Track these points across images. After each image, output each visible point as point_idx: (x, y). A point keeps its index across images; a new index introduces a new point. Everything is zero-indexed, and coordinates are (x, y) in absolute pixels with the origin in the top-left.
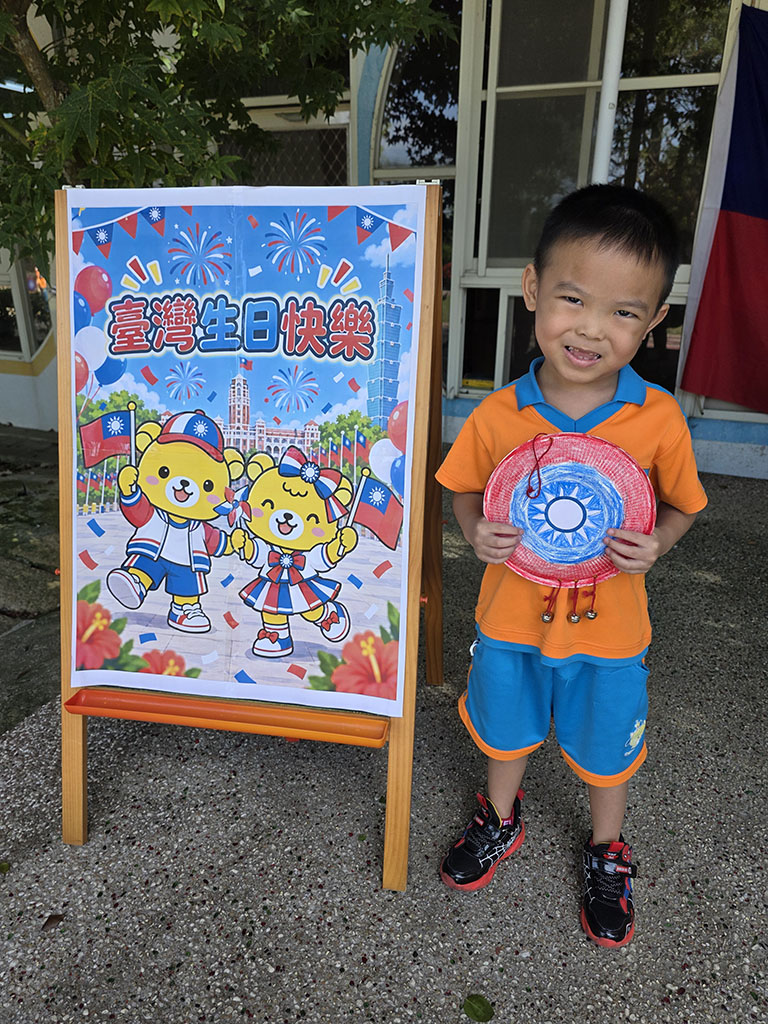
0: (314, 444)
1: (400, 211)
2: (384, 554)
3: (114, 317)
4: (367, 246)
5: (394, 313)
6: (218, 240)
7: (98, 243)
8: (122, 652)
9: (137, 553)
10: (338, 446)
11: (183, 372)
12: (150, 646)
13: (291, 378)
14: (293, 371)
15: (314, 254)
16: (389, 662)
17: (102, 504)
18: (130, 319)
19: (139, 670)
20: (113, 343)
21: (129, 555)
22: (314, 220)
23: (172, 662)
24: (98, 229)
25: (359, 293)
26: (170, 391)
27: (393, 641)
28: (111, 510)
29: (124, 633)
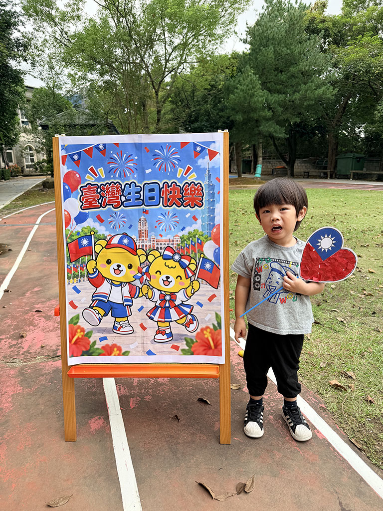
0: (178, 245)
1: (213, 144)
2: (213, 291)
3: (82, 193)
4: (198, 159)
5: (211, 187)
6: (131, 158)
7: (74, 160)
8: (91, 347)
9: (97, 300)
10: (189, 245)
11: (116, 216)
12: (104, 343)
13: (166, 217)
14: (167, 214)
15: (175, 163)
16: (218, 339)
17: (79, 278)
18: (90, 194)
19: (100, 354)
20: (82, 205)
21: (93, 301)
22: (175, 148)
23: (115, 349)
24: (74, 154)
25: (196, 179)
26: (111, 225)
27: (219, 330)
28: (84, 281)
29: (91, 338)
